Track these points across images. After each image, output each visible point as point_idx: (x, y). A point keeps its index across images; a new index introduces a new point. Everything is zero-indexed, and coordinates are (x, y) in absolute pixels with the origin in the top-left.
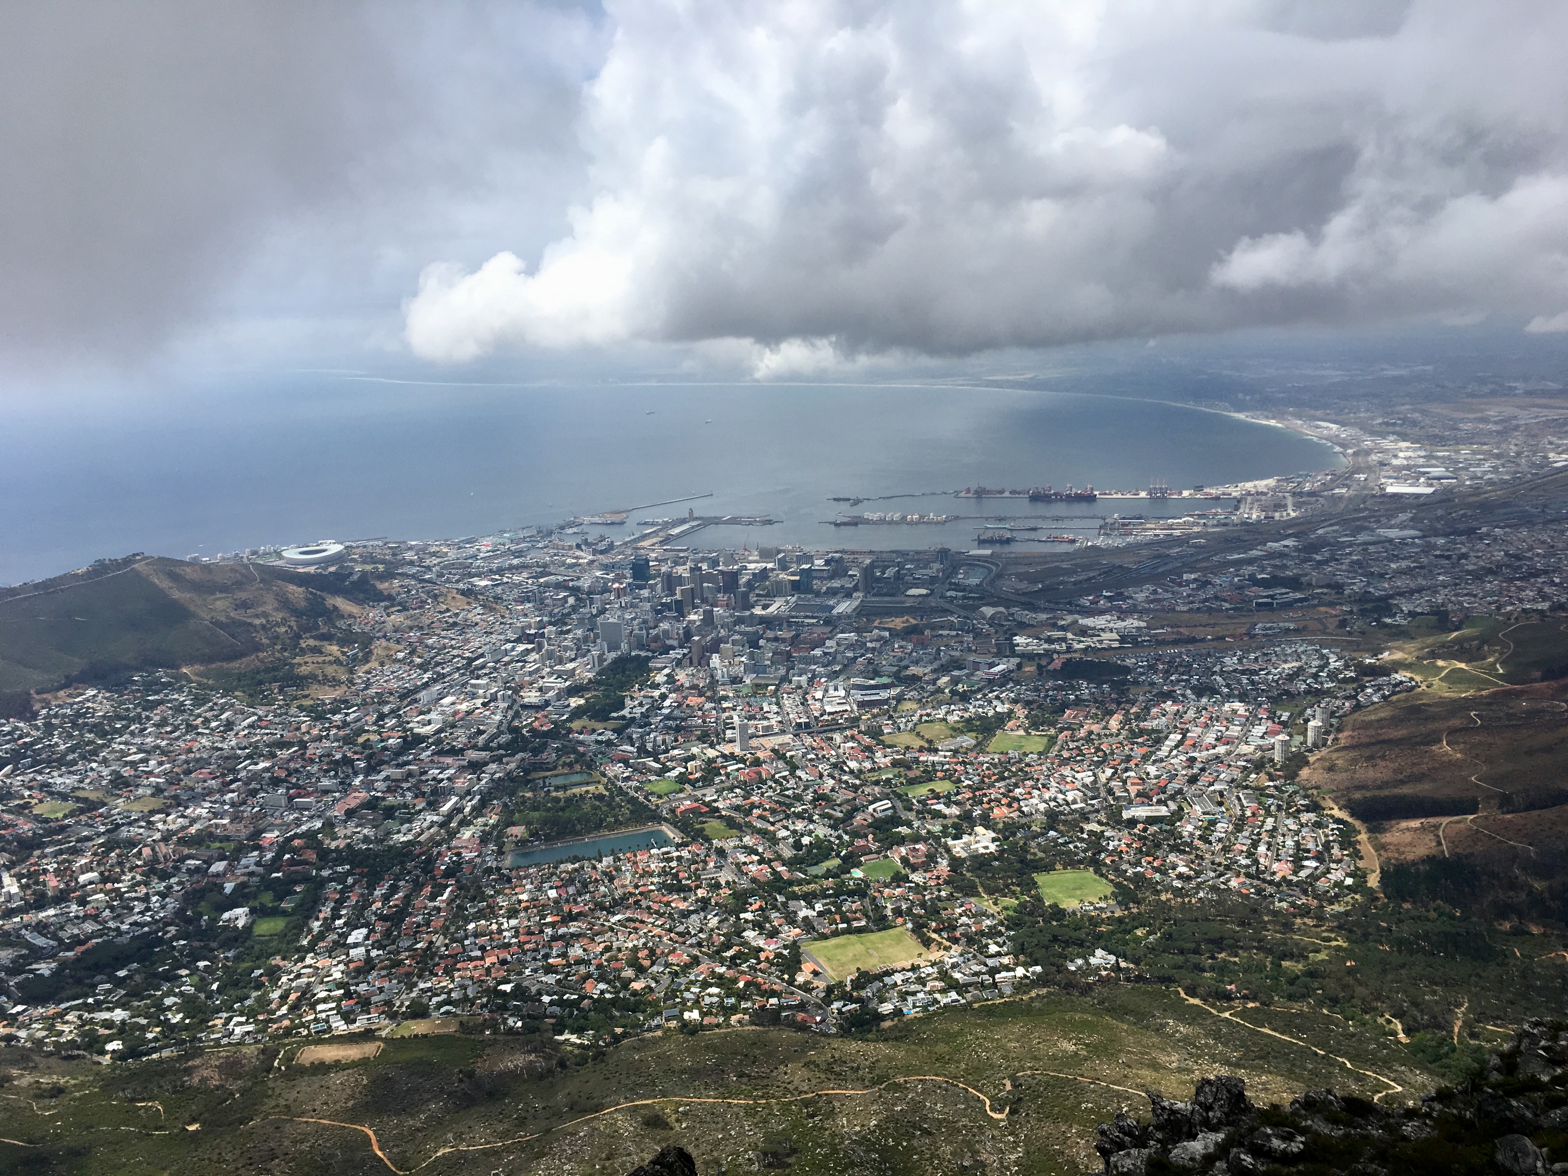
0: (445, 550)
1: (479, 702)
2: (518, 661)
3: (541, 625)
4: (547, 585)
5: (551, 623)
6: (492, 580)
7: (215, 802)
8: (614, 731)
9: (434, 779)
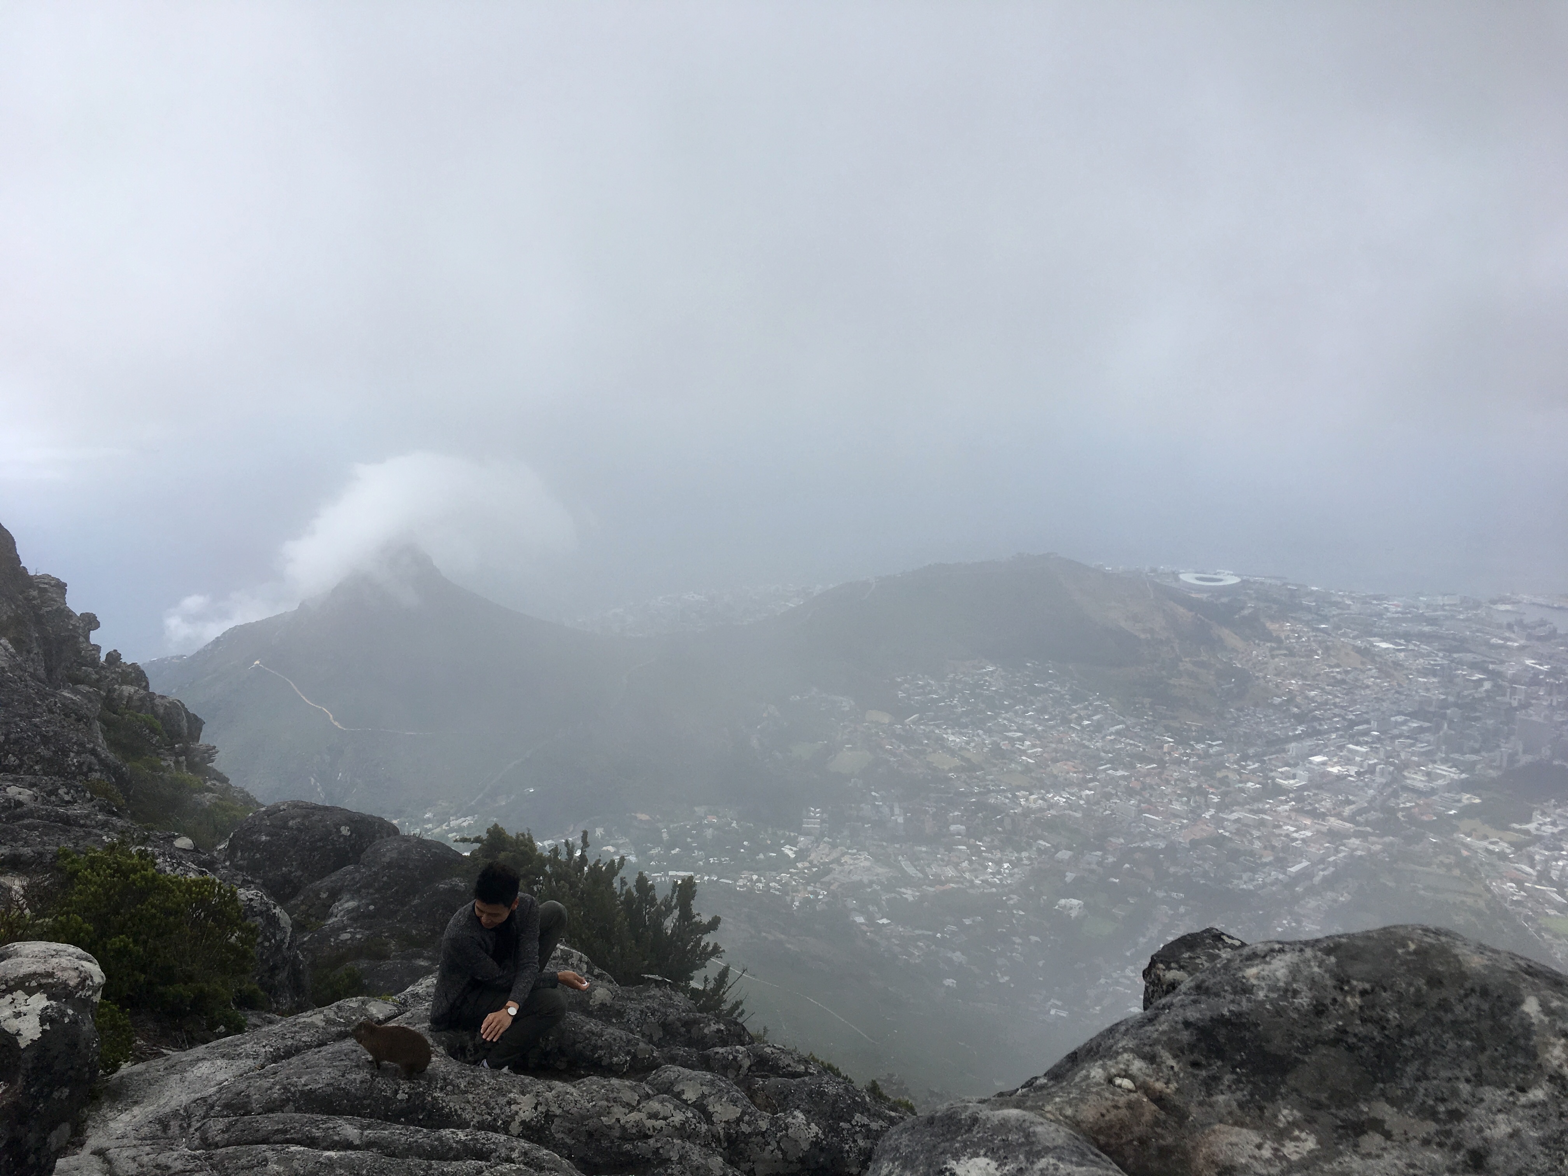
0: (1348, 602)
1: (1353, 770)
2: (1408, 737)
3: (1444, 705)
4: (1461, 663)
5: (1456, 705)
6: (1396, 644)
7: (1072, 794)
8: (1512, 844)
9: (1287, 836)
